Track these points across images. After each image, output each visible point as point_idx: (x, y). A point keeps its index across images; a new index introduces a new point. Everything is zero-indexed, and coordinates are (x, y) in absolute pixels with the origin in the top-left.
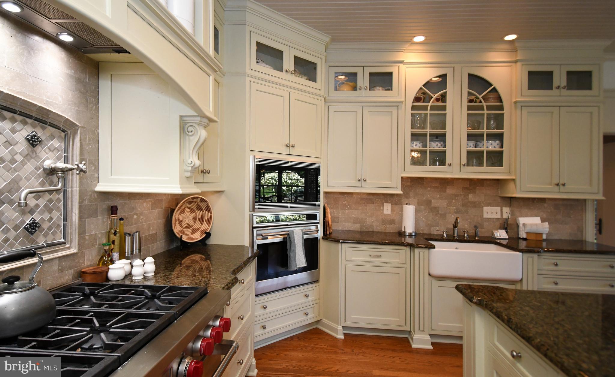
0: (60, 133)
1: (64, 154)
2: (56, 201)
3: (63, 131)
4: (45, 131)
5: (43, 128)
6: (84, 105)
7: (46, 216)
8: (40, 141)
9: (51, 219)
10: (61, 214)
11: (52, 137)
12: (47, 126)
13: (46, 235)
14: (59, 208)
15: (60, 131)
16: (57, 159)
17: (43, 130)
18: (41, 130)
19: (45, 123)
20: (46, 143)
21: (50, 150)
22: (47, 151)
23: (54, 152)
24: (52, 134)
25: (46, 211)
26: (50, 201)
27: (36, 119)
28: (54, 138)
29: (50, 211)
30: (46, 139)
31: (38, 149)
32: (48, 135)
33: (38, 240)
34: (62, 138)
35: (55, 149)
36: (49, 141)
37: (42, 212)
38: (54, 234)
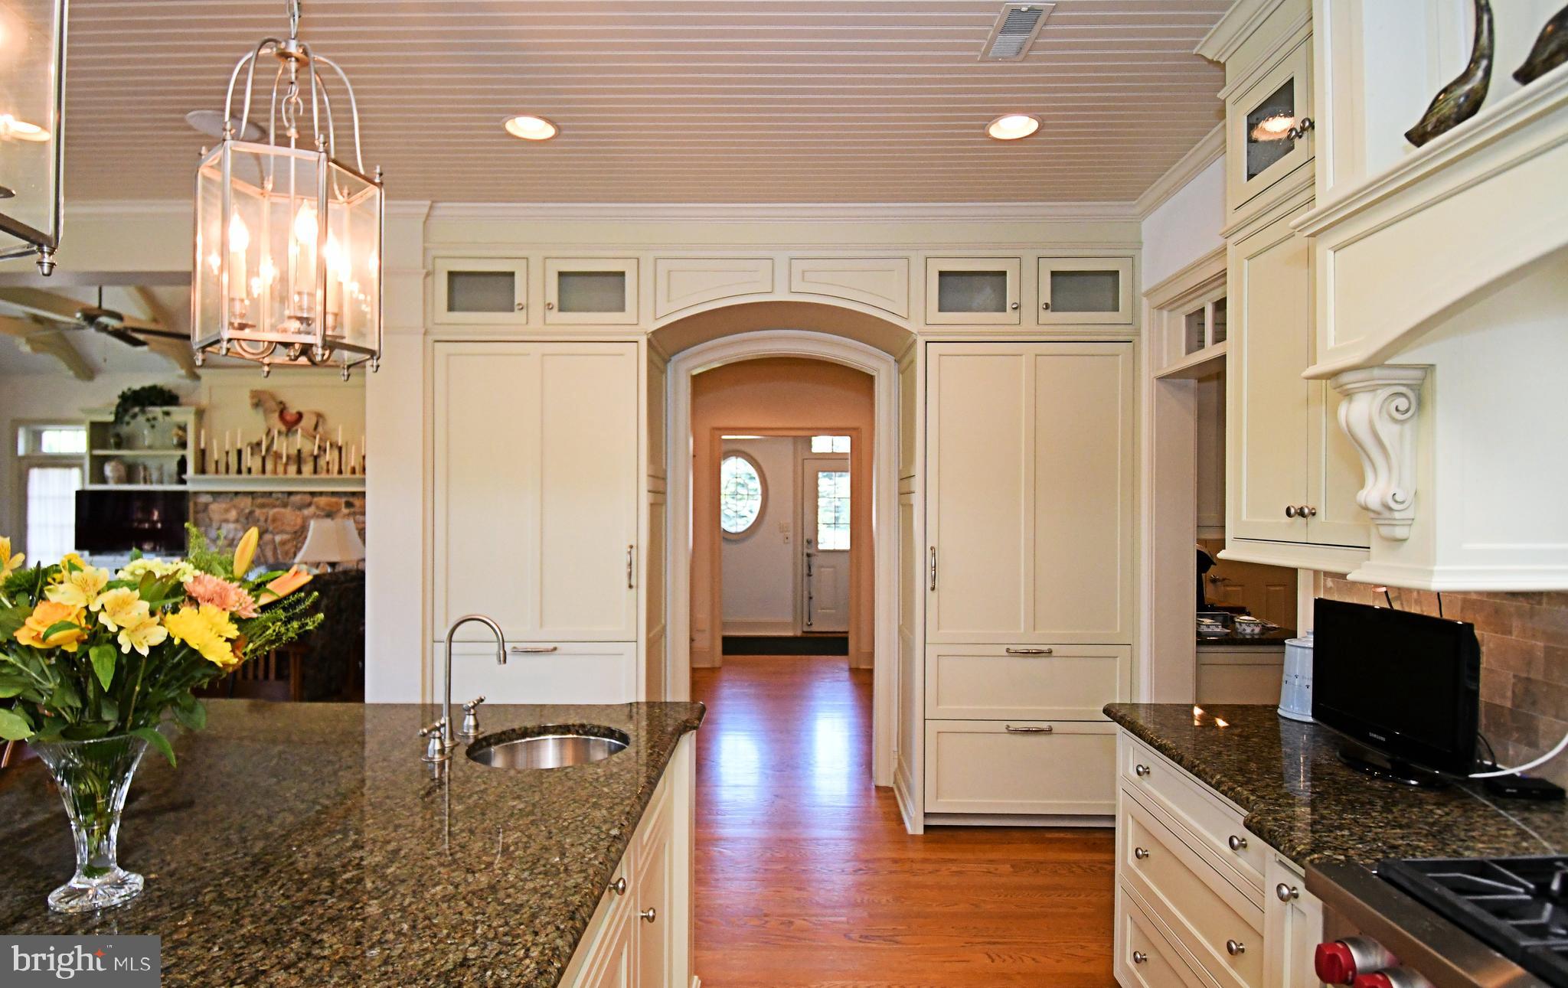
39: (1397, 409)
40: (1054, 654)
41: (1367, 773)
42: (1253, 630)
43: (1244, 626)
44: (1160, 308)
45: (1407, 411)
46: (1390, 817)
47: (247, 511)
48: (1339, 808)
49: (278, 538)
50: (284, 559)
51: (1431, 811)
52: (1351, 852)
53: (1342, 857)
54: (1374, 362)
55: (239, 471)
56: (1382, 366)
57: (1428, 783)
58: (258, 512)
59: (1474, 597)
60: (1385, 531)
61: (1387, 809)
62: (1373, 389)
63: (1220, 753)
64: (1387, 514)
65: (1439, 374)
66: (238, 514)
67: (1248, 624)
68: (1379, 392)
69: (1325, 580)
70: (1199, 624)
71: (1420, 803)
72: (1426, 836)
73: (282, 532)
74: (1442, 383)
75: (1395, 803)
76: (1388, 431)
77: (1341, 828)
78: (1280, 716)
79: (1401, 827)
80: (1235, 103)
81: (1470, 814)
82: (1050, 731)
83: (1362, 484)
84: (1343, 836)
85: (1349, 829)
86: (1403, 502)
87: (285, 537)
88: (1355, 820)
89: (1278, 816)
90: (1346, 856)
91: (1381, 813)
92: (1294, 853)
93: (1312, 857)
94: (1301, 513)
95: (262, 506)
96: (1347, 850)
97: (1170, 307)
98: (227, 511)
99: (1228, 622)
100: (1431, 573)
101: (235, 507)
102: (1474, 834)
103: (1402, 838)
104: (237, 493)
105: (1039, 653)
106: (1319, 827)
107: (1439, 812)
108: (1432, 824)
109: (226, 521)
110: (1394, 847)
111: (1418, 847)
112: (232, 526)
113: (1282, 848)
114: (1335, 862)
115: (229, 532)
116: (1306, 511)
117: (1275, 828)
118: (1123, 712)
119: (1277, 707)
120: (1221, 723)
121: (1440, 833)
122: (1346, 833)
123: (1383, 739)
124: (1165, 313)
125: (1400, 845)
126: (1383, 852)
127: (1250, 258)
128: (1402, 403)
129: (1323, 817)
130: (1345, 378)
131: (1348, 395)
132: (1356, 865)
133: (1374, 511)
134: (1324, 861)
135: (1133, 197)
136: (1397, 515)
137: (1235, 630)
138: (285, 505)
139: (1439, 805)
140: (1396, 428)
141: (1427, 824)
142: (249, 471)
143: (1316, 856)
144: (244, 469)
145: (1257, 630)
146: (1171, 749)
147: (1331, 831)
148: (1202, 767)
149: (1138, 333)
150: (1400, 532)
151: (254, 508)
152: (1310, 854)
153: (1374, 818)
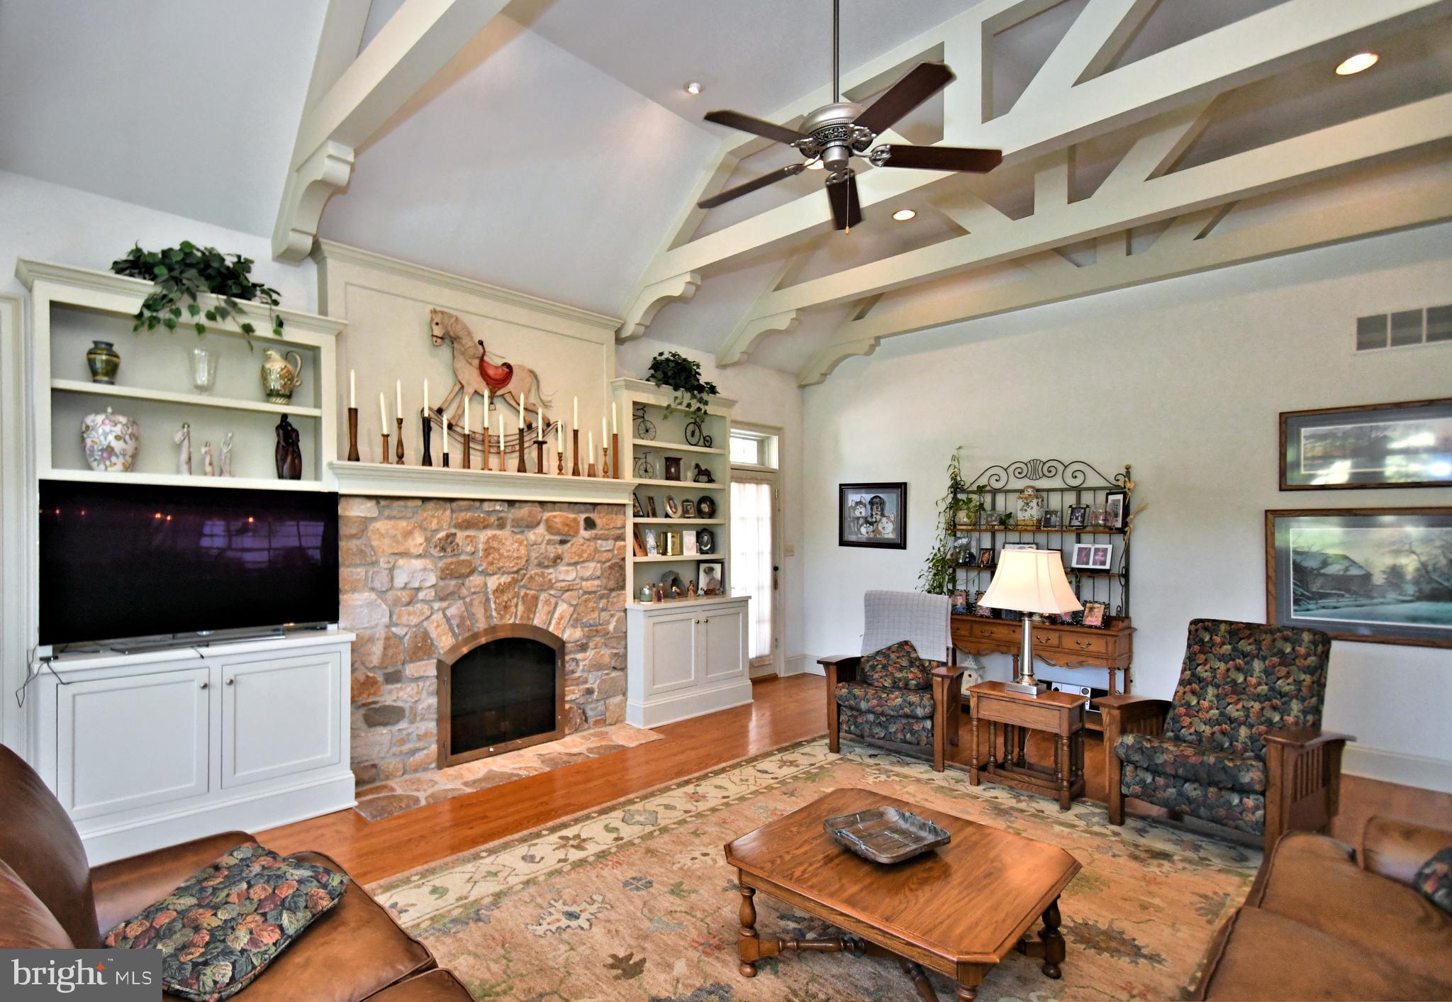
47: (442, 534)
49: (493, 583)
50: (502, 617)
55: (427, 461)
58: (461, 535)
66: (427, 540)
73: (500, 571)
87: (505, 579)
95: (467, 525)
98: (408, 534)
101: (422, 527)
104: (425, 500)
109: (405, 554)
112: (418, 564)
115: (412, 575)
138: (501, 526)
142: (446, 460)
144: (436, 455)
151: (453, 531)
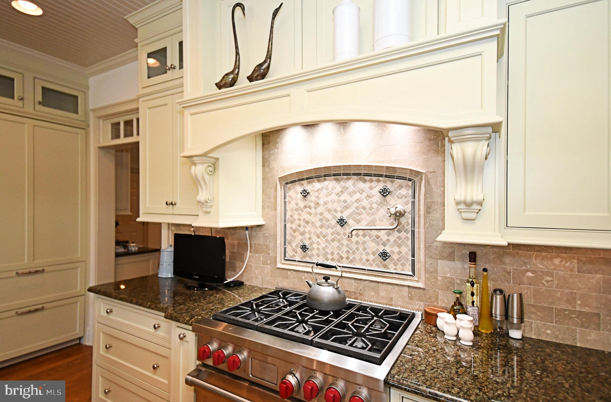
0: (407, 182)
1: (411, 200)
2: (404, 239)
3: (410, 180)
4: (394, 183)
5: (392, 182)
6: (435, 150)
7: (396, 249)
8: (389, 192)
9: (400, 253)
10: (409, 250)
11: (401, 187)
12: (395, 179)
13: (396, 264)
14: (407, 244)
15: (407, 181)
16: (405, 204)
17: (392, 183)
18: (391, 184)
19: (392, 177)
20: (395, 192)
21: (398, 198)
22: (396, 198)
23: (402, 199)
24: (400, 185)
25: (396, 245)
26: (399, 238)
27: (386, 176)
28: (402, 187)
29: (399, 246)
30: (395, 189)
31: (389, 197)
32: (396, 186)
33: (390, 266)
34: (409, 186)
35: (403, 196)
36: (398, 190)
37: (392, 246)
38: (403, 265)
39: (209, 171)
40: (45, 271)
41: (192, 289)
42: (135, 249)
43: (132, 248)
44: (99, 118)
45: (212, 171)
46: (207, 301)
48: (192, 302)
51: (216, 296)
52: (202, 315)
53: (200, 317)
54: (205, 155)
56: (206, 156)
57: (211, 288)
59: (218, 229)
60: (205, 209)
61: (205, 299)
62: (203, 163)
63: (146, 295)
64: (206, 204)
65: (220, 160)
67: (133, 246)
68: (205, 164)
69: (172, 227)
70: (116, 248)
71: (212, 295)
72: (218, 304)
74: (221, 163)
75: (206, 297)
76: (207, 177)
77: (195, 308)
78: (159, 277)
79: (211, 303)
80: (142, 46)
81: (225, 294)
82: (43, 308)
83: (198, 194)
84: (197, 311)
85: (198, 308)
86: (210, 200)
88: (198, 305)
89: (176, 311)
90: (201, 317)
91: (204, 300)
92: (185, 321)
93: (192, 320)
94: (172, 204)
96: (200, 315)
97: (104, 118)
99: (126, 247)
100: (218, 222)
102: (229, 300)
103: (213, 306)
105: (37, 272)
106: (189, 310)
107: (218, 296)
108: (218, 300)
110: (212, 310)
111: (218, 308)
113: (181, 321)
114: (199, 320)
116: (173, 203)
117: (177, 315)
118: (98, 289)
119: (158, 274)
120: (123, 287)
121: (221, 302)
122: (198, 309)
123: (198, 277)
124: (101, 120)
125: (213, 309)
126: (210, 312)
127: (149, 108)
128: (211, 169)
129: (189, 307)
130: (195, 159)
131: (195, 164)
132: (206, 318)
133: (202, 203)
134: (196, 320)
135: (87, 66)
136: (209, 204)
137: (128, 250)
139: (217, 294)
140: (208, 176)
141: (217, 300)
143: (193, 320)
145: (137, 249)
146: (126, 298)
147: (193, 310)
148: (141, 302)
149: (88, 126)
150: (208, 210)
152: (190, 320)
153: (203, 303)
